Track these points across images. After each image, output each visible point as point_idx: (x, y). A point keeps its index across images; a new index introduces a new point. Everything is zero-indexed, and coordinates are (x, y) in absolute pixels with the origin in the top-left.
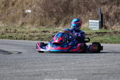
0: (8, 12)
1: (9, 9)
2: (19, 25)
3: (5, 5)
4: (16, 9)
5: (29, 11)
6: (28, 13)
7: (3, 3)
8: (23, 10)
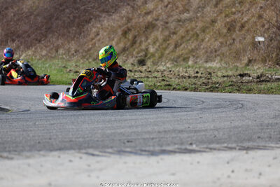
0: (232, 41)
1: (234, 36)
2: (244, 65)
3: (229, 29)
4: (245, 35)
5: (261, 39)
6: (259, 42)
7: (225, 26)
8: (254, 38)
